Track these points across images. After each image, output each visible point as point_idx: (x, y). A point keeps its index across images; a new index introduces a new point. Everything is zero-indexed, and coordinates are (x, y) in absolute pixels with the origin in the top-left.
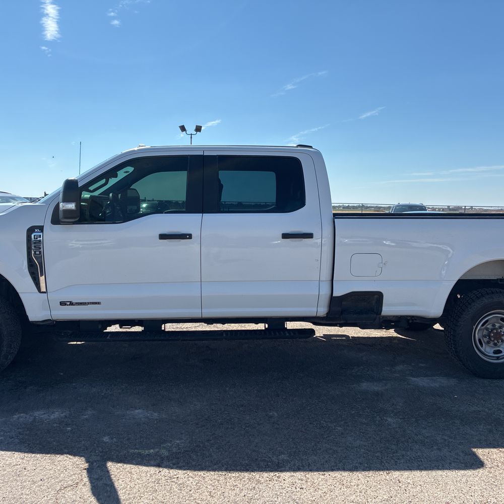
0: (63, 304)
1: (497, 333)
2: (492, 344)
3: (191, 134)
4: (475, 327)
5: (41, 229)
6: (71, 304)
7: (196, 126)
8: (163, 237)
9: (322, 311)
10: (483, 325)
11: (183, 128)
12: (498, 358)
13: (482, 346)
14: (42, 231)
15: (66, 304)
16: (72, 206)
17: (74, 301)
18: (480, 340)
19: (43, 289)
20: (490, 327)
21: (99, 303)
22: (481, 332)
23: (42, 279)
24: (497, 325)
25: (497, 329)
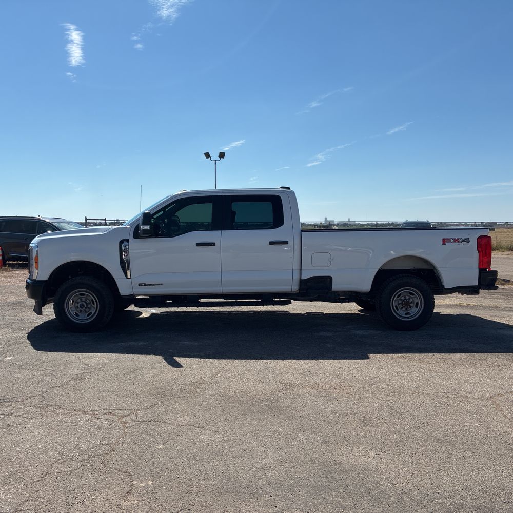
0: (140, 285)
1: (407, 302)
2: (404, 309)
3: (215, 161)
4: (392, 298)
5: (127, 241)
6: (145, 285)
7: (220, 153)
8: (198, 245)
9: (295, 288)
10: (398, 297)
11: (207, 155)
12: (408, 318)
13: (398, 310)
14: (128, 242)
15: (142, 285)
16: (147, 227)
17: (147, 283)
18: (396, 306)
19: (129, 277)
20: (403, 298)
21: (161, 284)
22: (397, 301)
23: (128, 272)
24: (407, 297)
25: (407, 299)
